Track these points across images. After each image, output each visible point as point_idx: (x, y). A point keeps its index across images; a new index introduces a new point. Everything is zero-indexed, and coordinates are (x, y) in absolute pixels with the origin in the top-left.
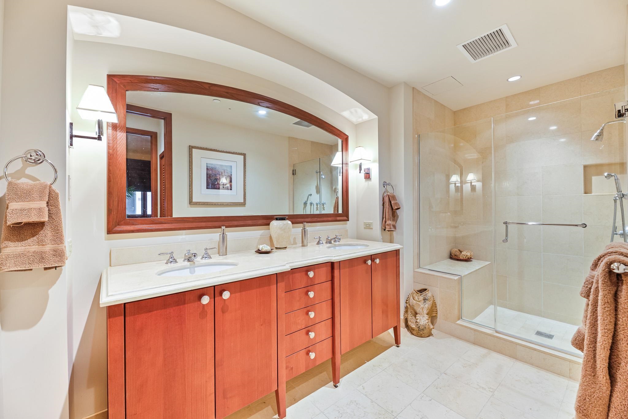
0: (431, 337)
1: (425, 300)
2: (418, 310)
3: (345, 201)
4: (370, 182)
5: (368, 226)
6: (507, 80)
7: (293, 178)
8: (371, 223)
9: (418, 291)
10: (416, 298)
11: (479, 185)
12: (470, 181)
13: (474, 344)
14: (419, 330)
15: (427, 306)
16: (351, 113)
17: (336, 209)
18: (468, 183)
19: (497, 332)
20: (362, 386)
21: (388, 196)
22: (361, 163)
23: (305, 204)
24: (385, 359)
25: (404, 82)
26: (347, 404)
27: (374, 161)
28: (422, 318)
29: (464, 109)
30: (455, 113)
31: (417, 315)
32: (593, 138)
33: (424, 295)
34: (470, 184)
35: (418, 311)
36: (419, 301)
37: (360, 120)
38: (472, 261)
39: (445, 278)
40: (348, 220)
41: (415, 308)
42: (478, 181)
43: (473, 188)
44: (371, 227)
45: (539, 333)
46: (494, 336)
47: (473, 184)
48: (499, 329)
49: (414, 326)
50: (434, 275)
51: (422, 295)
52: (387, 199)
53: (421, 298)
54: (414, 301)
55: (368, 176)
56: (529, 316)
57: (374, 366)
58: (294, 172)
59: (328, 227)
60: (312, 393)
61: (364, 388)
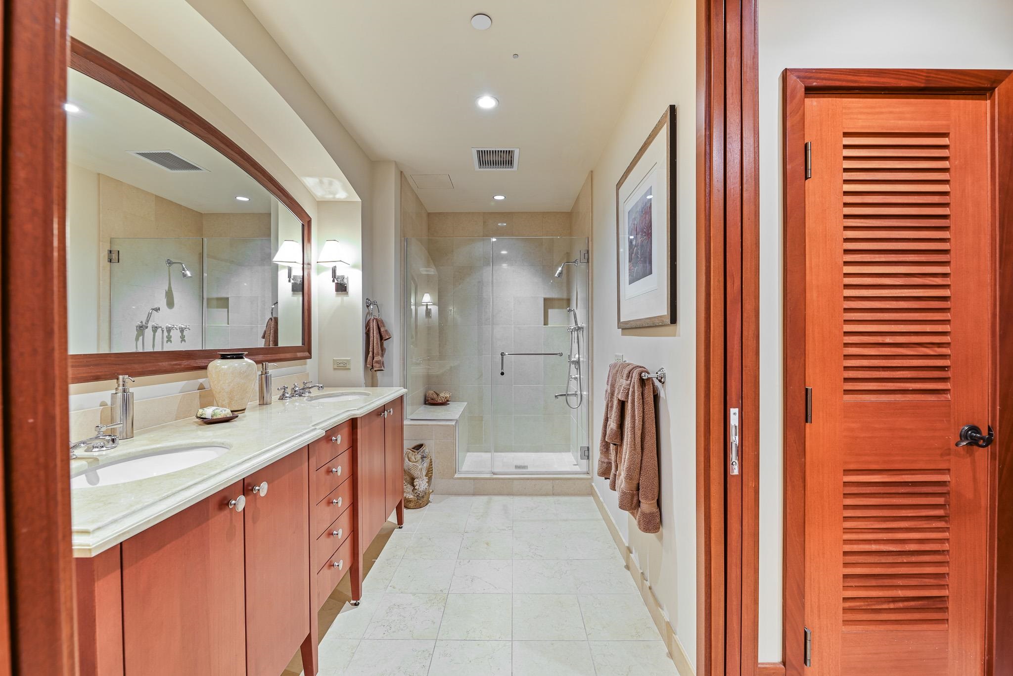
0: (429, 504)
1: (423, 458)
2: (416, 473)
3: (307, 325)
4: (345, 298)
5: (342, 366)
6: (493, 197)
7: (109, 268)
8: (347, 360)
9: (414, 448)
10: (413, 458)
11: (434, 309)
12: (425, 304)
13: (474, 495)
14: (418, 499)
15: (425, 465)
16: (321, 182)
17: (271, 339)
18: (423, 305)
19: (494, 474)
20: (391, 586)
21: (377, 319)
22: (335, 267)
23: (141, 329)
24: (396, 547)
25: (395, 161)
26: (387, 613)
27: (354, 266)
28: (422, 482)
29: (440, 213)
30: (429, 214)
31: (415, 481)
32: (556, 275)
33: (422, 452)
34: (425, 307)
35: (415, 475)
36: (417, 462)
37: (329, 197)
38: (449, 404)
39: (442, 425)
40: (310, 358)
41: (412, 472)
42: (434, 304)
43: (428, 312)
44: (347, 367)
45: (517, 467)
46: (493, 479)
47: (429, 307)
48: (496, 470)
49: (411, 497)
50: (428, 425)
51: (420, 453)
52: (374, 325)
53: (419, 457)
54: (410, 463)
55: (341, 288)
56: (503, 454)
57: (387, 560)
58: (113, 257)
59: (284, 370)
60: (329, 629)
61: (394, 588)
